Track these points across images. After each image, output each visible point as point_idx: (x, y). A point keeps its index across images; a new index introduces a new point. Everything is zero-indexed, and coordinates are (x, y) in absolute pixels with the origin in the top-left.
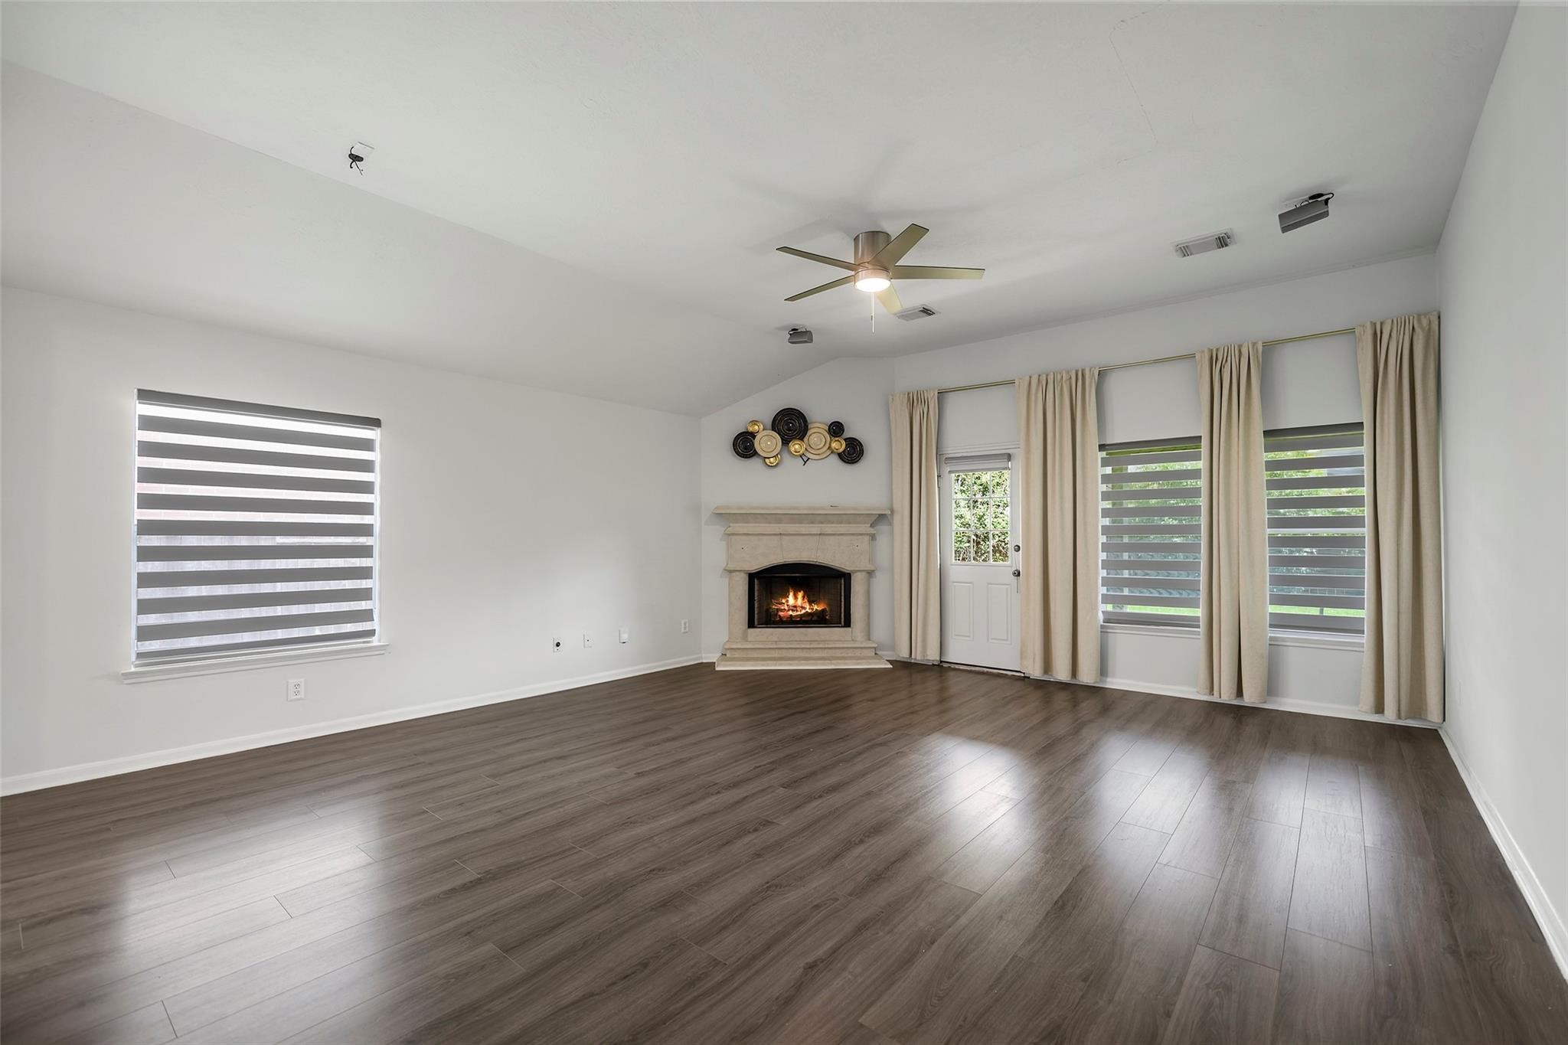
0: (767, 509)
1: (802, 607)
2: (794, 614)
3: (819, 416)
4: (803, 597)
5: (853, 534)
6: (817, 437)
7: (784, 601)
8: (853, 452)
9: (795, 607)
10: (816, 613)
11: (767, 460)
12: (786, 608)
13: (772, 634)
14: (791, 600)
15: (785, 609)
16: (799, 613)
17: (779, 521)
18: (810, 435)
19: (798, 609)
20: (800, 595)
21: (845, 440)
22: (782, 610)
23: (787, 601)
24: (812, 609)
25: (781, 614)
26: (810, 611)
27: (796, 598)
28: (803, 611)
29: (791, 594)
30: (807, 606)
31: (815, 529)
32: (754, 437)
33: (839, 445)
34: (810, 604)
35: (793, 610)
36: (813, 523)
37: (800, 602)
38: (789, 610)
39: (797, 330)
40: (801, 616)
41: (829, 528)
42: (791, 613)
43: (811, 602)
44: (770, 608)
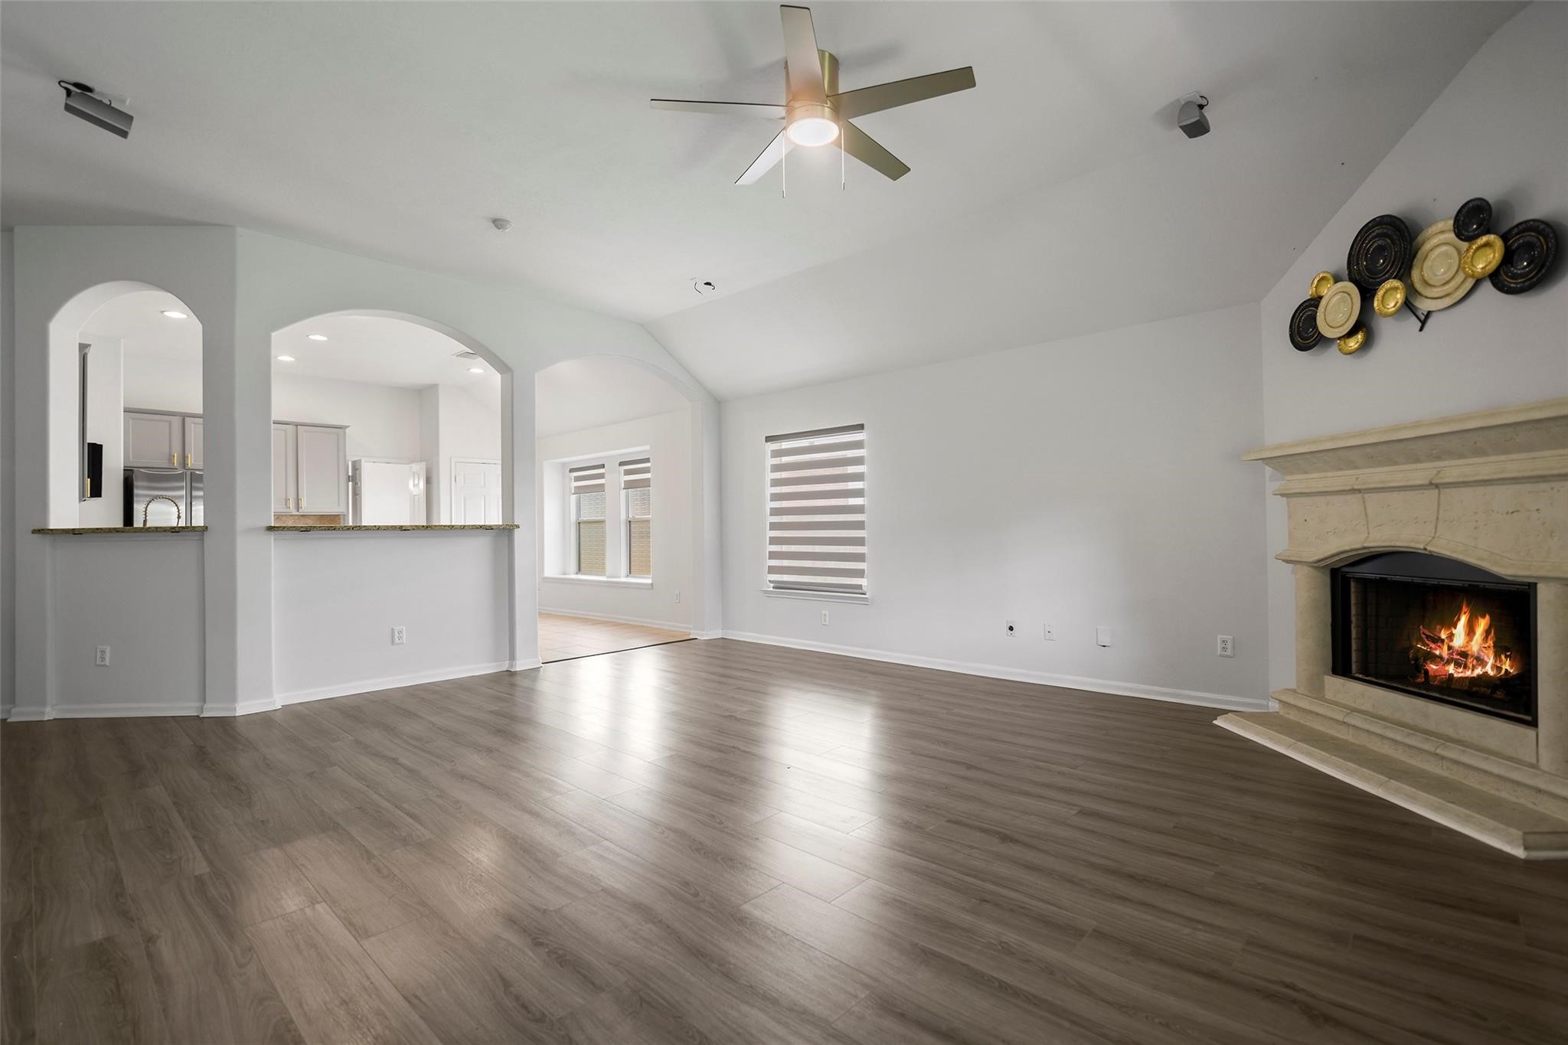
1: (1478, 660)
2: (1458, 673)
4: (1487, 632)
7: (1443, 635)
9: (1464, 654)
10: (1503, 681)
12: (1445, 653)
14: (1459, 636)
15: (1441, 657)
16: (1468, 673)
19: (1470, 662)
20: (1482, 624)
23: (1451, 637)
24: (1499, 669)
25: (1431, 666)
26: (1491, 673)
27: (1470, 631)
28: (1479, 671)
30: (1490, 659)
34: (1497, 656)
35: (1458, 665)
37: (1475, 646)
38: (1448, 662)
40: (1473, 681)
42: (1451, 669)
43: (1499, 650)
44: (1411, 647)
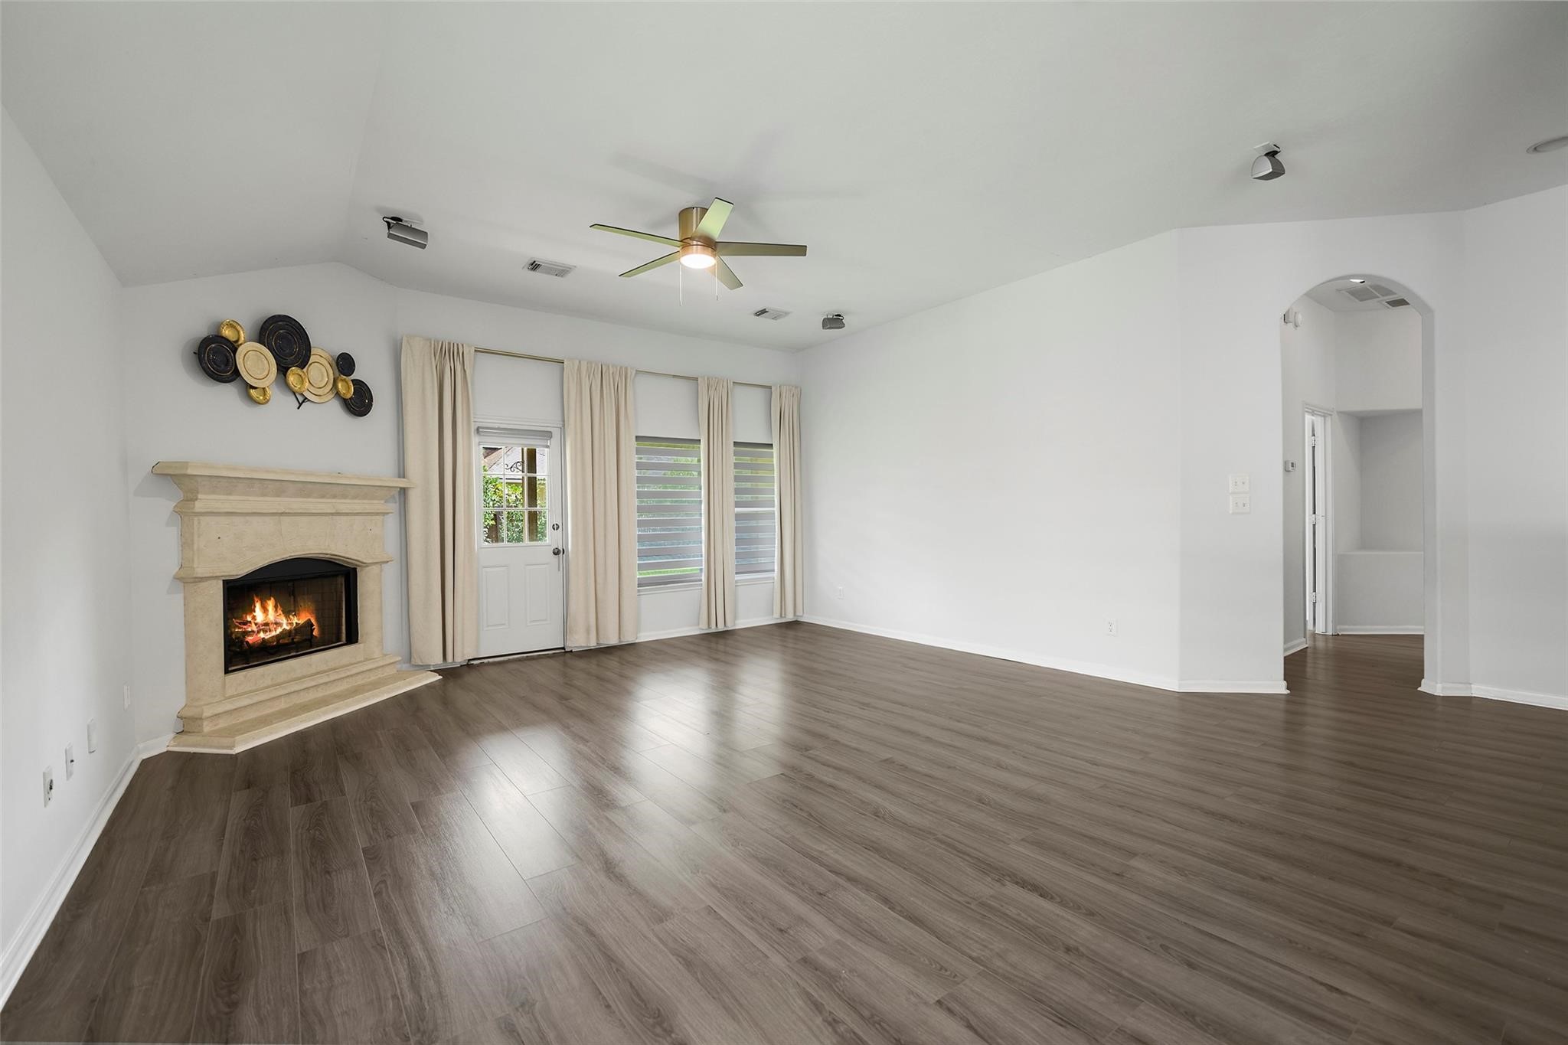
0: (267, 471)
1: (276, 623)
2: (267, 636)
3: (325, 342)
4: (276, 607)
5: (368, 514)
6: (319, 372)
7: (249, 618)
8: (359, 403)
9: (266, 624)
10: (299, 629)
11: (252, 392)
12: (254, 628)
13: (263, 676)
14: (259, 615)
15: (253, 631)
16: (274, 634)
17: (279, 493)
18: (311, 364)
19: (272, 627)
20: (271, 604)
21: (352, 381)
22: (247, 633)
23: (254, 618)
24: (291, 624)
25: (250, 639)
26: (288, 628)
27: (265, 609)
28: (279, 630)
29: (258, 606)
30: (283, 621)
31: (324, 505)
32: (235, 350)
33: (347, 390)
34: (287, 617)
35: (265, 631)
36: (323, 497)
37: (272, 616)
38: (258, 632)
39: (401, 220)
40: (278, 636)
41: (344, 505)
42: (262, 635)
43: (287, 613)
44: (232, 633)
